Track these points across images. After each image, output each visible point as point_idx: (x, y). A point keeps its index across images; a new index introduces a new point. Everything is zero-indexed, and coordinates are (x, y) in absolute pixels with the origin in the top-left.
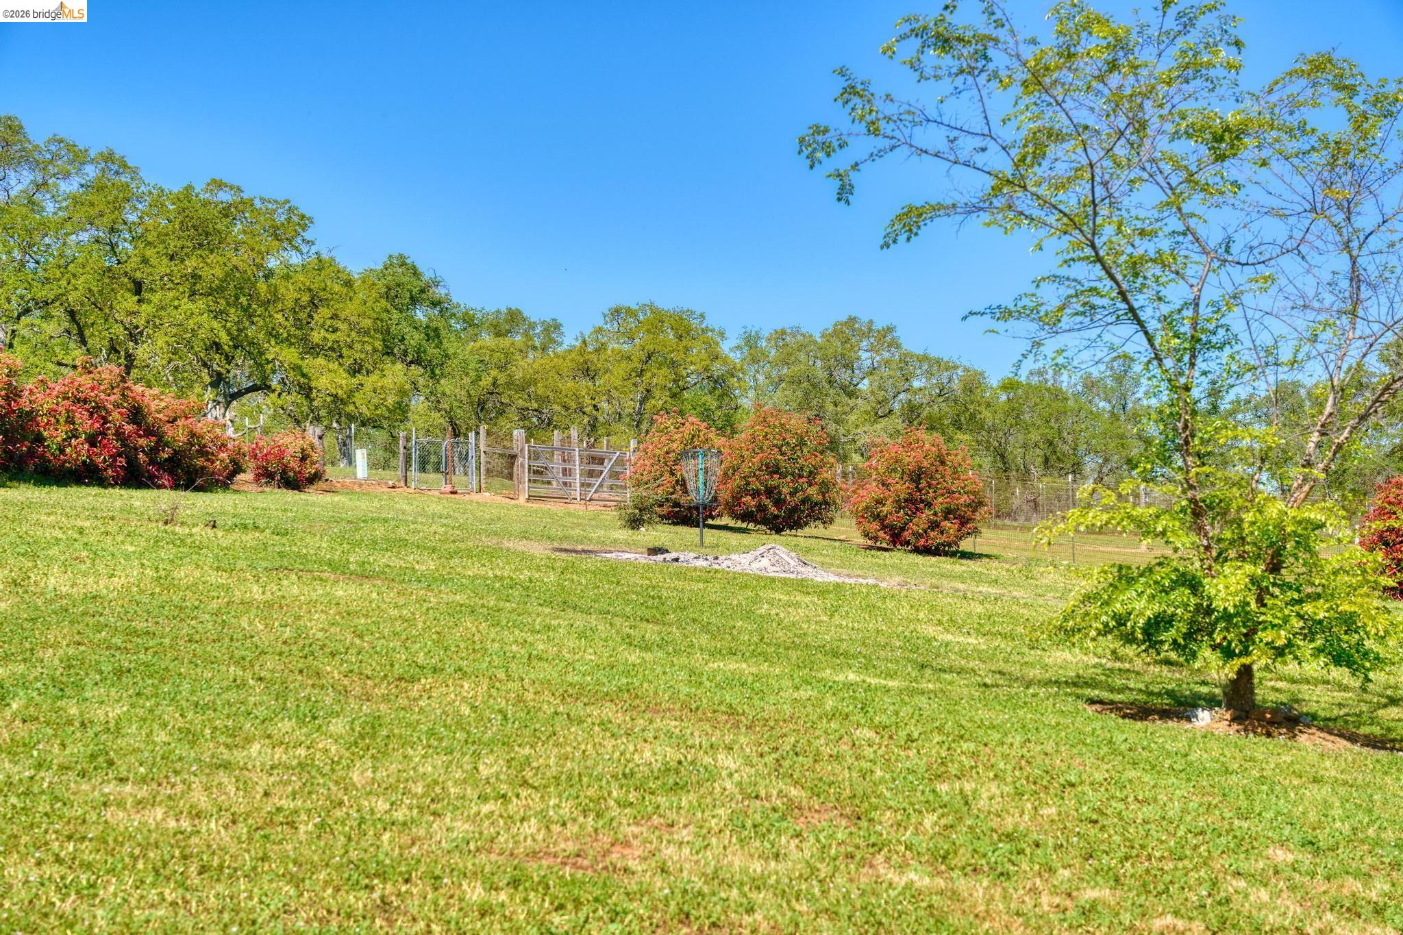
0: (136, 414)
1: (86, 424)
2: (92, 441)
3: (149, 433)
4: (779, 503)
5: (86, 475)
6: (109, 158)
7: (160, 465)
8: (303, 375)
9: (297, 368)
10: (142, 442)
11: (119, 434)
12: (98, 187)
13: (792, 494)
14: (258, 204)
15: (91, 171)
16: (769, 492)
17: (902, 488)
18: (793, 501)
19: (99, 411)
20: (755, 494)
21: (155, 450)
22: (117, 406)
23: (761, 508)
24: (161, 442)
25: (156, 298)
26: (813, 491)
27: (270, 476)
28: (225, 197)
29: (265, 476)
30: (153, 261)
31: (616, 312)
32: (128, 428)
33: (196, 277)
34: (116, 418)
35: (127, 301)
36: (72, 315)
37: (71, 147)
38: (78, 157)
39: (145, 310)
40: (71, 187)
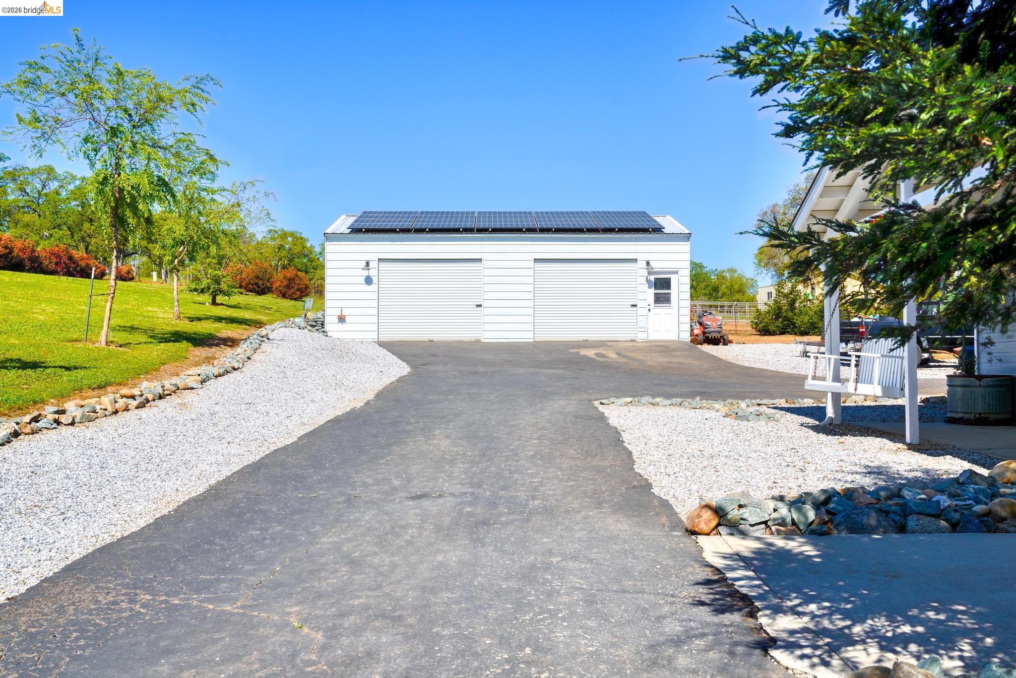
0: (71, 258)
1: (55, 260)
2: (56, 264)
3: (74, 263)
4: (259, 287)
5: (55, 273)
7: (78, 272)
8: (148, 250)
9: (146, 247)
10: (72, 265)
11: (65, 263)
12: (79, 188)
13: (263, 285)
15: (78, 183)
16: (256, 284)
17: (285, 283)
18: (262, 287)
19: (59, 257)
20: (253, 284)
21: (75, 268)
22: (65, 256)
23: (254, 289)
24: (78, 265)
25: (96, 224)
26: (268, 284)
31: (270, 231)
32: (68, 262)
34: (64, 259)
35: (86, 225)
36: (69, 228)
37: (71, 175)
38: (74, 178)
39: (93, 227)
40: (71, 187)
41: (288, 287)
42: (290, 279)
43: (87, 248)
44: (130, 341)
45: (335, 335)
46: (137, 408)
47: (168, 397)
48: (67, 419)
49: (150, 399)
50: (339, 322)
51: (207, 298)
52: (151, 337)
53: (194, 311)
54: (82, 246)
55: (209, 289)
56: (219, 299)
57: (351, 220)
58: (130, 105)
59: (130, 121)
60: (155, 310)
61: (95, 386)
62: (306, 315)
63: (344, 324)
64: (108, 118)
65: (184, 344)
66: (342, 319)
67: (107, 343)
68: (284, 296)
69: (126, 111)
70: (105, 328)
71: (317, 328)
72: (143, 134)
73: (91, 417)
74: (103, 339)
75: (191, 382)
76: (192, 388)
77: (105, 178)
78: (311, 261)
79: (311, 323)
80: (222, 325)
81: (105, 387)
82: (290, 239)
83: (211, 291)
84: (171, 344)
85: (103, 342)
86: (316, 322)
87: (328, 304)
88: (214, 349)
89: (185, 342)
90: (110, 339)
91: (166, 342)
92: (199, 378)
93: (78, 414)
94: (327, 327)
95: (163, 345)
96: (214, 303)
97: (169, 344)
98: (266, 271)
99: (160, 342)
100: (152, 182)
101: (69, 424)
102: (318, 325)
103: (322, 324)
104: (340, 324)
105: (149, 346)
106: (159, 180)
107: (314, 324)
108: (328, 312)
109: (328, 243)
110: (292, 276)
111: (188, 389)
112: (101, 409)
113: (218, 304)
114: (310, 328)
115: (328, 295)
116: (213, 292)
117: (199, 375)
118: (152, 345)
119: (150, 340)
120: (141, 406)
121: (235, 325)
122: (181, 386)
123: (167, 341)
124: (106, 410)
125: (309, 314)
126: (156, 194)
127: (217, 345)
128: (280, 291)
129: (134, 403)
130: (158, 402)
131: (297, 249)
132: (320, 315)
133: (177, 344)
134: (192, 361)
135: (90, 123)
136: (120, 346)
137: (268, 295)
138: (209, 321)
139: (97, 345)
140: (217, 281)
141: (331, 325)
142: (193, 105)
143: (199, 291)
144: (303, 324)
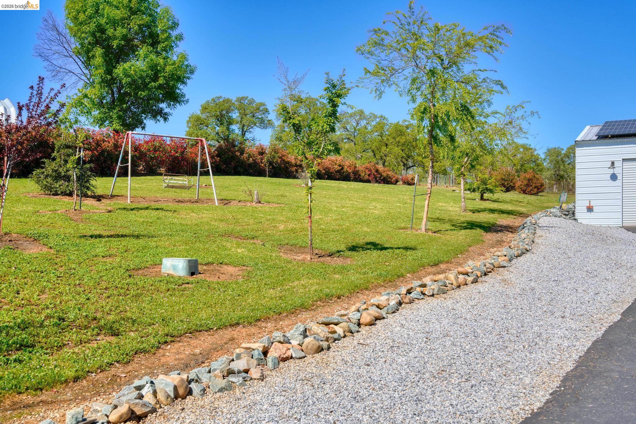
0: (377, 171)
1: (368, 173)
2: (369, 175)
3: (379, 174)
5: (368, 181)
6: (382, 116)
7: (382, 180)
8: (423, 163)
9: (421, 161)
10: (378, 176)
11: (374, 174)
12: (379, 123)
13: (507, 185)
14: (414, 124)
15: (378, 120)
17: (526, 183)
19: (370, 170)
21: (380, 177)
22: (374, 169)
24: (382, 176)
25: (389, 147)
26: (511, 184)
27: (405, 183)
28: (407, 123)
29: (404, 183)
30: (389, 139)
32: (375, 173)
33: (399, 142)
34: (373, 171)
35: (384, 148)
36: (373, 151)
37: (374, 115)
38: (375, 117)
39: (388, 150)
40: (374, 123)
41: (528, 185)
42: (529, 180)
43: (384, 164)
44: (440, 229)
45: (585, 222)
46: (472, 283)
47: (490, 274)
48: (429, 292)
49: (479, 276)
50: (588, 211)
51: (477, 195)
52: (453, 225)
53: (471, 205)
54: (381, 162)
55: (479, 188)
56: (486, 196)
57: (596, 130)
58: (443, 52)
59: (442, 64)
60: (445, 205)
61: (431, 264)
62: (561, 207)
63: (592, 213)
64: (426, 64)
65: (479, 231)
66: (590, 209)
67: (426, 230)
68: (524, 192)
69: (439, 57)
70: (425, 219)
71: (569, 216)
72: (452, 73)
73: (443, 291)
74: (423, 227)
75: (502, 261)
76: (504, 267)
77: (425, 109)
78: (538, 165)
79: (564, 213)
80: (496, 215)
81: (438, 264)
82: (521, 150)
83: (480, 190)
84: (468, 231)
85: (423, 230)
86: (568, 211)
87: (578, 197)
88: (500, 234)
89: (478, 229)
90: (428, 227)
91: (464, 229)
92: (506, 258)
93: (435, 287)
94: (577, 216)
95: (463, 231)
96: (482, 198)
97: (467, 230)
98: (510, 175)
99: (461, 229)
100: (458, 109)
101: (431, 296)
102: (570, 214)
103: (573, 214)
104: (589, 213)
105: (453, 232)
106: (462, 107)
107: (567, 213)
108: (578, 203)
109: (578, 149)
110: (531, 178)
111: (501, 267)
112: (449, 283)
113: (485, 200)
114: (564, 216)
115: (578, 191)
116: (482, 191)
117: (505, 256)
118: (455, 232)
119: (453, 228)
120: (475, 281)
121: (505, 215)
122: (496, 264)
123: (466, 228)
124: (452, 284)
125: (564, 205)
126: (460, 117)
127: (501, 231)
128: (521, 188)
129: (470, 279)
130: (484, 278)
131: (527, 157)
132: (571, 206)
133: (474, 231)
134: (489, 244)
135: (413, 70)
136: (435, 233)
137: (511, 192)
138: (486, 213)
139: (419, 231)
140: (484, 182)
141: (581, 215)
142: (491, 47)
143: (472, 190)
144: (559, 214)
